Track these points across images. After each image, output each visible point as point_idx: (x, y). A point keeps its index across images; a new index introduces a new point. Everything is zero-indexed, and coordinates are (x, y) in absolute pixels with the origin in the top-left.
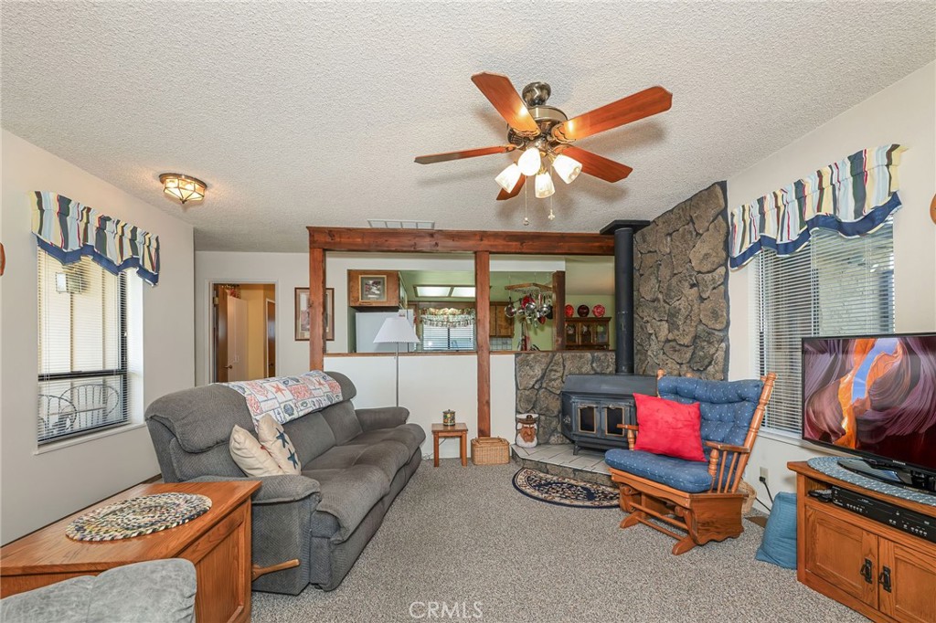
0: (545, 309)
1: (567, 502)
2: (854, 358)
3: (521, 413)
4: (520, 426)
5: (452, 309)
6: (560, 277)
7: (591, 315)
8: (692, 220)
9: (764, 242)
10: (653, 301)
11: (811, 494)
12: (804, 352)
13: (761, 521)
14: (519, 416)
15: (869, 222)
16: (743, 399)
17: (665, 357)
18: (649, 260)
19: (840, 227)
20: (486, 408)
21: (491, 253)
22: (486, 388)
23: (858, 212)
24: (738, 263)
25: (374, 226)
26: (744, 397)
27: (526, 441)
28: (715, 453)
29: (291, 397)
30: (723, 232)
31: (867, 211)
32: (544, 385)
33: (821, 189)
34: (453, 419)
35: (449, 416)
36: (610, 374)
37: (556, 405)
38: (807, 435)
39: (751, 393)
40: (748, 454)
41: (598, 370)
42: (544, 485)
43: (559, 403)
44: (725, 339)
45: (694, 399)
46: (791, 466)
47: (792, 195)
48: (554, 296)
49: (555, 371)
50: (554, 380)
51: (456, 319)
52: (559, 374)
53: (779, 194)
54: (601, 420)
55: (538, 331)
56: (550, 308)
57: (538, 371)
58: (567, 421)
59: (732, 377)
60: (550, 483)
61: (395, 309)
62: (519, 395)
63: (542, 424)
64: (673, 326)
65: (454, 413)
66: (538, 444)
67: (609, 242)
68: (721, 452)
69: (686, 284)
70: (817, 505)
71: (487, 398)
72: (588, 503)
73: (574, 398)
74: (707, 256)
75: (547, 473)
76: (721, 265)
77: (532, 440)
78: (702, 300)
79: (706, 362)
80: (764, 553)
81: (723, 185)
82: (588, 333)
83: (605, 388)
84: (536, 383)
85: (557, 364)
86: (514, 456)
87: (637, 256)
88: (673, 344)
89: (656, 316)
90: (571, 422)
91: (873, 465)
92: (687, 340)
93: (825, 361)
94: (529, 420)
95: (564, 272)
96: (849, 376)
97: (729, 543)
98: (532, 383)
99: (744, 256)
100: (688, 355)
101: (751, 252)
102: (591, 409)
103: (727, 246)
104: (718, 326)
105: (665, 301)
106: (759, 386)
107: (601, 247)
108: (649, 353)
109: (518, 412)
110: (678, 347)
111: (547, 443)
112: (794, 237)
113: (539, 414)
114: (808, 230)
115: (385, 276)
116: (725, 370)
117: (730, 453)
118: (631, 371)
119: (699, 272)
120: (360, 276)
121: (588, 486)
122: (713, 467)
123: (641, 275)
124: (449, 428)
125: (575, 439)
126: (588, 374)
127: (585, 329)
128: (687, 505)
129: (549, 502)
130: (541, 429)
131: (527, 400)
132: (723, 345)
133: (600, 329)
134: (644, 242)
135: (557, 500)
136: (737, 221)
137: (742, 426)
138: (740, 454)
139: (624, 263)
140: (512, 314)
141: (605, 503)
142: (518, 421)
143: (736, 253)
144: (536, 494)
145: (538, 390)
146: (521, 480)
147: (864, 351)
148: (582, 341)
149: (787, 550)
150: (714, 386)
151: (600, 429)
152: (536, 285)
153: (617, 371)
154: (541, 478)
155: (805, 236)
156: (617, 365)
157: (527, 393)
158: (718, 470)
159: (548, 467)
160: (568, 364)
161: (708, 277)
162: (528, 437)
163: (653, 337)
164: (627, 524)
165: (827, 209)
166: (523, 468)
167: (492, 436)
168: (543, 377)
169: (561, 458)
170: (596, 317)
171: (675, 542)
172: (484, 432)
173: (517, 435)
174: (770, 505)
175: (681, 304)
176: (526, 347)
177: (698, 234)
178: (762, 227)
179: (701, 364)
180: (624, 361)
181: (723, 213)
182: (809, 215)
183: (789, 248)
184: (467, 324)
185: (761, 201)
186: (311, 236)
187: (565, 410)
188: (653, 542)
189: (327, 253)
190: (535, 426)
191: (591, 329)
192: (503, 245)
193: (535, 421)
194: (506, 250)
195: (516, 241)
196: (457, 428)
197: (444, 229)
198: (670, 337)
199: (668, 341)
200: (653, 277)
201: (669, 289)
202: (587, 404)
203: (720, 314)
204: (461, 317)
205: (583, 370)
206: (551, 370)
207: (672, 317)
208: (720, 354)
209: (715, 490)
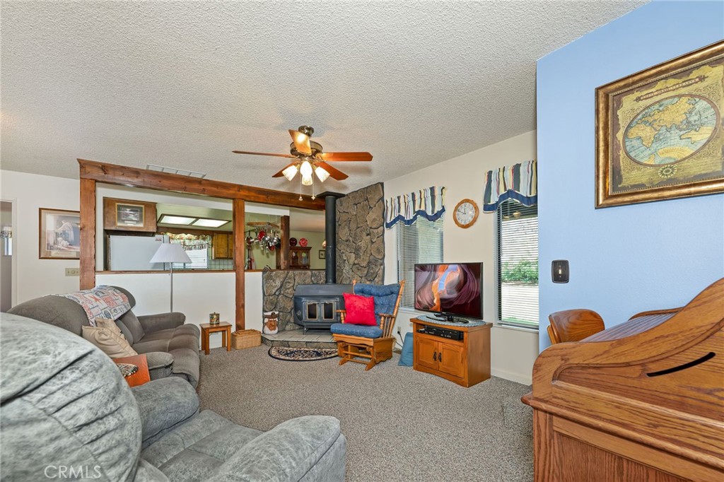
0: (275, 241)
1: (307, 359)
2: (439, 273)
3: (266, 312)
4: (266, 320)
5: (189, 235)
6: (286, 220)
7: (298, 245)
8: (367, 199)
9: (400, 218)
10: (347, 241)
11: (418, 331)
12: (416, 271)
13: (399, 352)
14: (265, 314)
15: (436, 216)
16: (392, 293)
17: (353, 273)
18: (344, 217)
19: (427, 216)
20: (242, 309)
21: (245, 201)
22: (241, 295)
23: (433, 212)
24: (389, 226)
25: (150, 169)
26: (393, 291)
27: (271, 330)
28: (383, 319)
29: (106, 306)
30: (382, 209)
31: (435, 212)
32: (282, 292)
33: (421, 198)
34: (218, 319)
35: (215, 317)
36: (322, 283)
37: (290, 305)
38: (417, 307)
39: (395, 290)
40: (395, 318)
41: (315, 282)
42: (291, 354)
43: (292, 303)
44: (383, 264)
45: (371, 294)
46: (411, 320)
47: (410, 198)
48: (282, 232)
49: (289, 283)
50: (289, 288)
51: (192, 243)
52: (292, 285)
53: (406, 196)
54: (320, 311)
55: (270, 255)
56: (279, 240)
57: (278, 283)
58: (299, 313)
59: (386, 283)
60: (293, 352)
61: (152, 234)
62: (265, 299)
63: (281, 317)
64: (357, 256)
65: (219, 315)
66: (279, 332)
67: (320, 202)
68: (385, 317)
69: (364, 234)
70: (420, 335)
71: (242, 302)
72: (319, 358)
73: (304, 299)
74: (375, 220)
75: (289, 347)
76: (381, 226)
77: (275, 329)
78: (373, 243)
79: (374, 275)
80: (402, 363)
81: (382, 184)
82: (296, 258)
83: (321, 292)
84: (277, 290)
85: (290, 278)
86: (263, 340)
87: (338, 213)
88: (358, 266)
89: (348, 250)
90: (302, 315)
91: (437, 316)
92: (364, 264)
93: (425, 274)
94: (273, 316)
95: (288, 217)
96: (437, 281)
97: (388, 362)
98: (274, 291)
99: (393, 223)
100: (365, 272)
101: (394, 222)
102: (315, 305)
103: (384, 218)
104: (380, 257)
105: (353, 242)
106: (398, 286)
107: (316, 205)
108: (344, 271)
109: (264, 311)
110: (360, 268)
111: (284, 330)
112: (412, 218)
113: (279, 312)
114: (416, 216)
115: (143, 206)
116: (383, 280)
117: (388, 318)
118: (334, 281)
119: (371, 228)
120: (117, 204)
121: (316, 350)
122: (382, 325)
123: (340, 225)
124: (215, 326)
125: (305, 324)
126: (309, 284)
127: (294, 254)
128: (372, 345)
129: (297, 361)
130: (280, 321)
131: (270, 302)
132: (382, 267)
133: (304, 255)
134: (341, 205)
135: (301, 359)
136: (389, 204)
137: (392, 306)
138: (392, 318)
139: (330, 217)
140: (250, 243)
141: (328, 356)
142: (264, 317)
143: (388, 222)
144: (287, 358)
145: (278, 296)
146: (274, 352)
147: (443, 271)
148: (293, 263)
149: (409, 358)
150: (380, 288)
151: (320, 317)
152: (269, 224)
153: (326, 282)
154: (287, 351)
155: (415, 218)
156: (326, 278)
157: (271, 298)
158: (384, 326)
159: (290, 343)
160: (297, 278)
161: (375, 231)
162: (272, 327)
163: (346, 262)
164: (343, 363)
165: (423, 208)
166: (272, 347)
167: (246, 329)
168: (281, 287)
169: (296, 337)
170: (302, 247)
171: (365, 366)
172: (240, 327)
173: (264, 327)
174: (402, 345)
175: (362, 244)
176: (251, 266)
177: (370, 207)
178: (399, 212)
179: (371, 276)
180: (330, 276)
181: (382, 199)
182: (417, 209)
183: (409, 222)
184: (202, 247)
185: (399, 198)
186: (82, 167)
187: (297, 307)
188: (356, 368)
189: (97, 183)
190: (277, 319)
191: (298, 255)
192: (255, 196)
193: (277, 316)
194: (257, 200)
195: (264, 195)
196: (221, 325)
197: (211, 179)
198: (356, 262)
199: (354, 264)
200: (346, 227)
201: (355, 234)
202: (312, 302)
203: (381, 251)
204: (196, 242)
205: (306, 282)
206: (286, 283)
207: (357, 251)
208: (381, 271)
209: (382, 337)
